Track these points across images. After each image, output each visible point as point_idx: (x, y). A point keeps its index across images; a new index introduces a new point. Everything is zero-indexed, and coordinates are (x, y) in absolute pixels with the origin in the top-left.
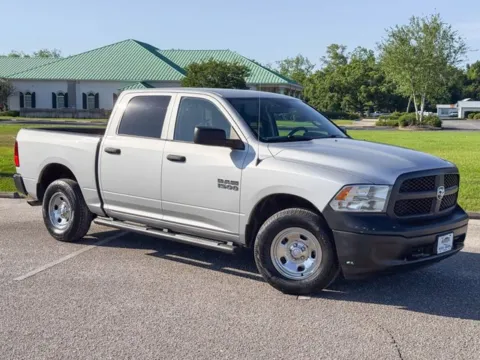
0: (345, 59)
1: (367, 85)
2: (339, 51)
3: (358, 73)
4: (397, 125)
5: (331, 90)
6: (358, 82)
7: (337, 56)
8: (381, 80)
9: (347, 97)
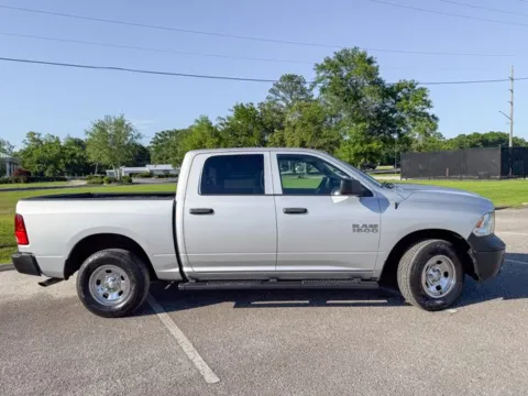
0: (41, 142)
1: (64, 158)
2: (36, 136)
3: (57, 151)
4: (102, 183)
5: (38, 162)
6: (58, 157)
7: (34, 140)
8: (73, 155)
9: (52, 166)
